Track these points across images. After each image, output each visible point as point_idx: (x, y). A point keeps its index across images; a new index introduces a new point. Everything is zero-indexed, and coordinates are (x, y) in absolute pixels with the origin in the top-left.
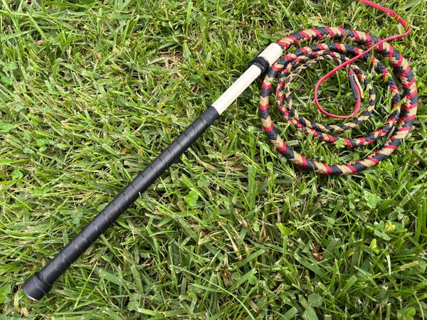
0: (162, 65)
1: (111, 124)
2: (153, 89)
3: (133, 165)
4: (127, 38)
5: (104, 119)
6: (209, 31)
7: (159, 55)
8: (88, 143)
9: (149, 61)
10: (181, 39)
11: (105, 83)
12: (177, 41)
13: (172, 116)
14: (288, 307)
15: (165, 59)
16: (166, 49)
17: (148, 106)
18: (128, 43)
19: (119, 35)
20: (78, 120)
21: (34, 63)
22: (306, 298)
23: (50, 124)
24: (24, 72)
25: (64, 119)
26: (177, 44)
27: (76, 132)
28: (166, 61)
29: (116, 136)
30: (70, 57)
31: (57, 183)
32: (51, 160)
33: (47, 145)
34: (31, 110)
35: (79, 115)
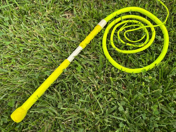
0: (65, 17)
1: (47, 41)
2: (62, 27)
3: (56, 56)
4: (51, 6)
5: (44, 39)
6: (84, 3)
7: (64, 13)
8: (39, 48)
9: (60, 16)
10: (73, 7)
11: (44, 25)
12: (71, 7)
13: (70, 37)
14: (113, 106)
15: (67, 15)
16: (67, 10)
17: (61, 33)
18: (52, 8)
19: (48, 5)
20: (35, 39)
21: (16, 17)
22: (120, 103)
23: (24, 41)
24: (12, 21)
25: (29, 39)
26: (71, 8)
27: (34, 44)
28: (67, 16)
29: (49, 45)
30: (29, 14)
31: (28, 64)
32: (25, 55)
33: (23, 49)
34: (16, 36)
35: (35, 38)
